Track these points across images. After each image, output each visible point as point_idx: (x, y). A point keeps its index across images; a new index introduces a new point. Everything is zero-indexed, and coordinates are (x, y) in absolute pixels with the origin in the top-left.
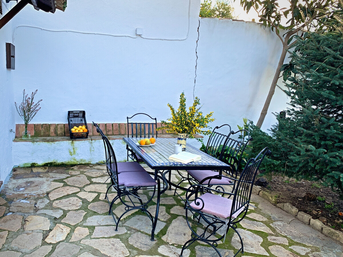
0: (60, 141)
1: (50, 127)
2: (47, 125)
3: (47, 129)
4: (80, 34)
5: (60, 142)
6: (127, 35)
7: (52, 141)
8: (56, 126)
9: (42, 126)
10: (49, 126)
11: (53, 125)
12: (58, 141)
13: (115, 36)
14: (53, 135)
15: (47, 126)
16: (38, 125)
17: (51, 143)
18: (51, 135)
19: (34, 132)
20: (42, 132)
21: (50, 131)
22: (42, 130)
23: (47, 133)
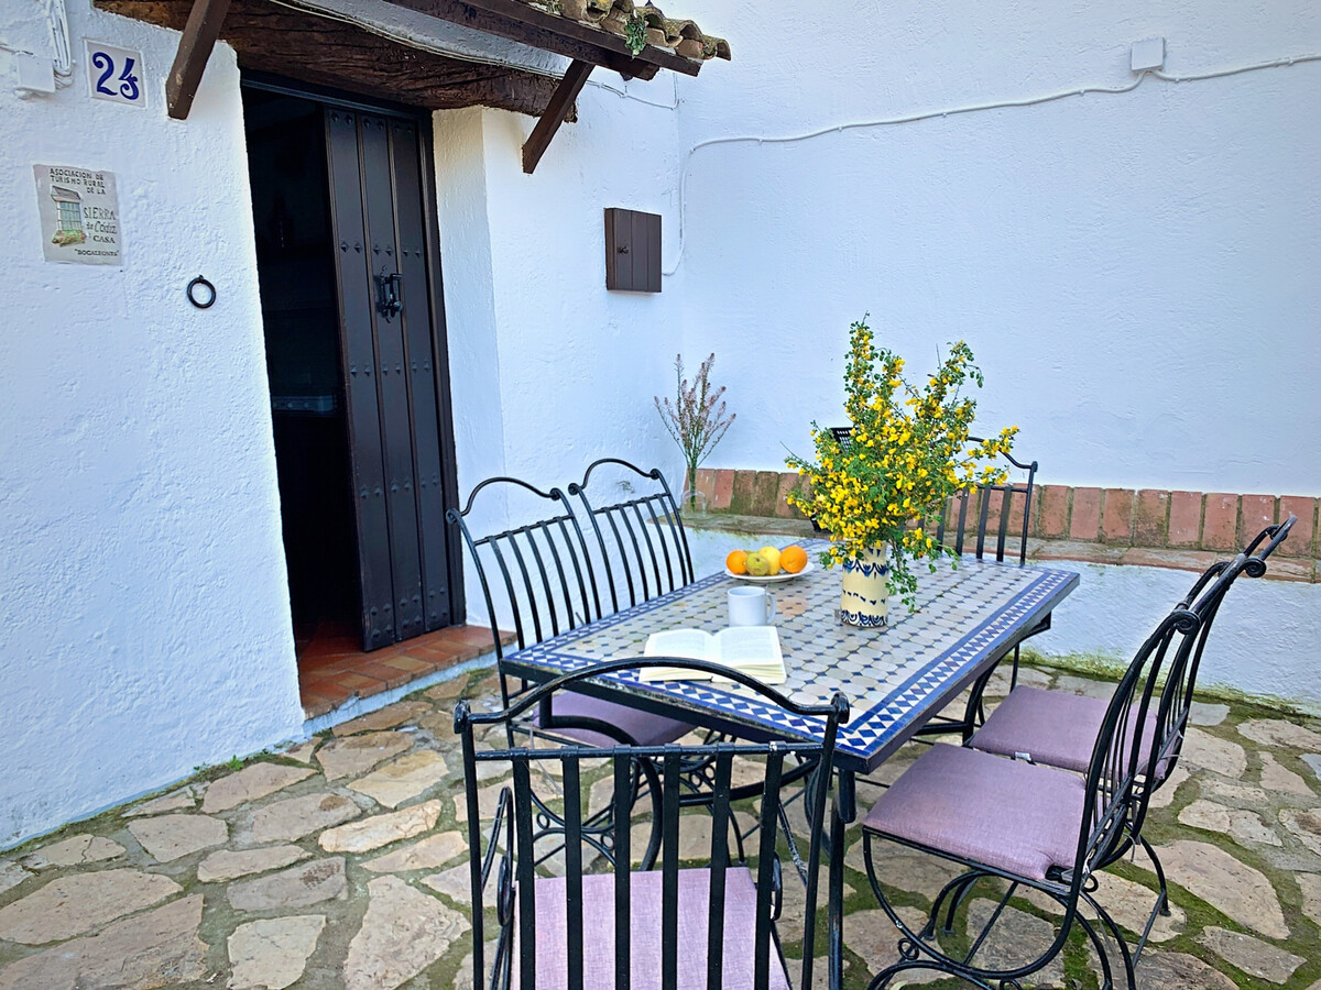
0: (773, 534)
1: (778, 484)
2: (773, 475)
3: (770, 491)
4: (885, 127)
5: (774, 537)
6: (1082, 88)
7: (749, 533)
8: (798, 480)
9: (756, 478)
10: (776, 481)
11: (789, 477)
12: (767, 533)
13: (1029, 104)
14: (782, 514)
15: (773, 480)
16: (745, 474)
17: (746, 537)
18: (777, 511)
19: (730, 497)
20: (754, 498)
21: (776, 496)
22: (755, 492)
23: (766, 504)
